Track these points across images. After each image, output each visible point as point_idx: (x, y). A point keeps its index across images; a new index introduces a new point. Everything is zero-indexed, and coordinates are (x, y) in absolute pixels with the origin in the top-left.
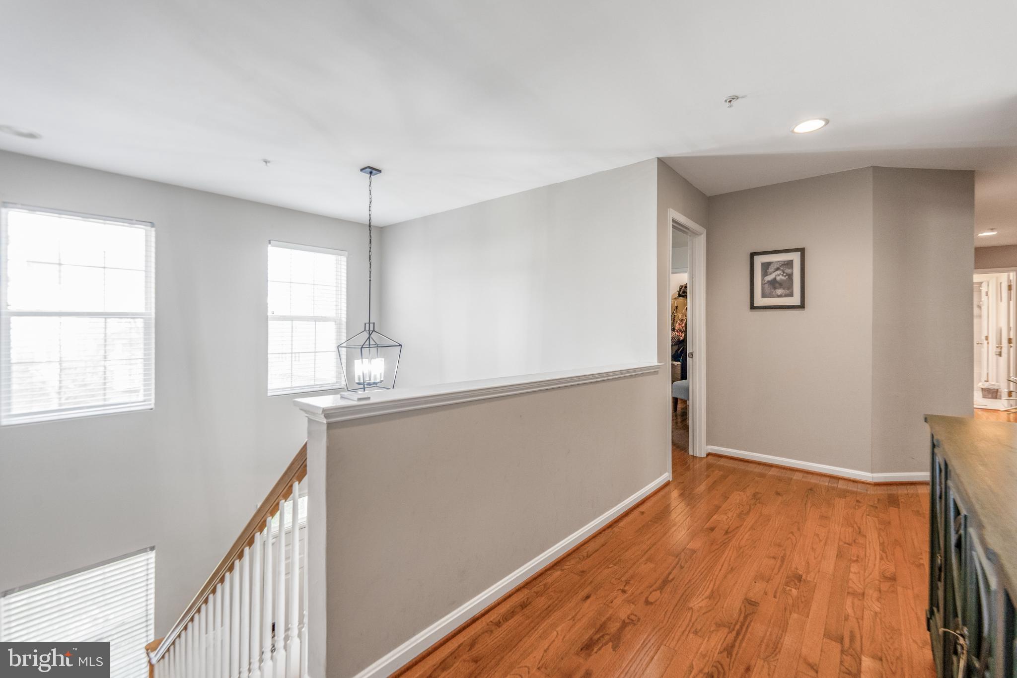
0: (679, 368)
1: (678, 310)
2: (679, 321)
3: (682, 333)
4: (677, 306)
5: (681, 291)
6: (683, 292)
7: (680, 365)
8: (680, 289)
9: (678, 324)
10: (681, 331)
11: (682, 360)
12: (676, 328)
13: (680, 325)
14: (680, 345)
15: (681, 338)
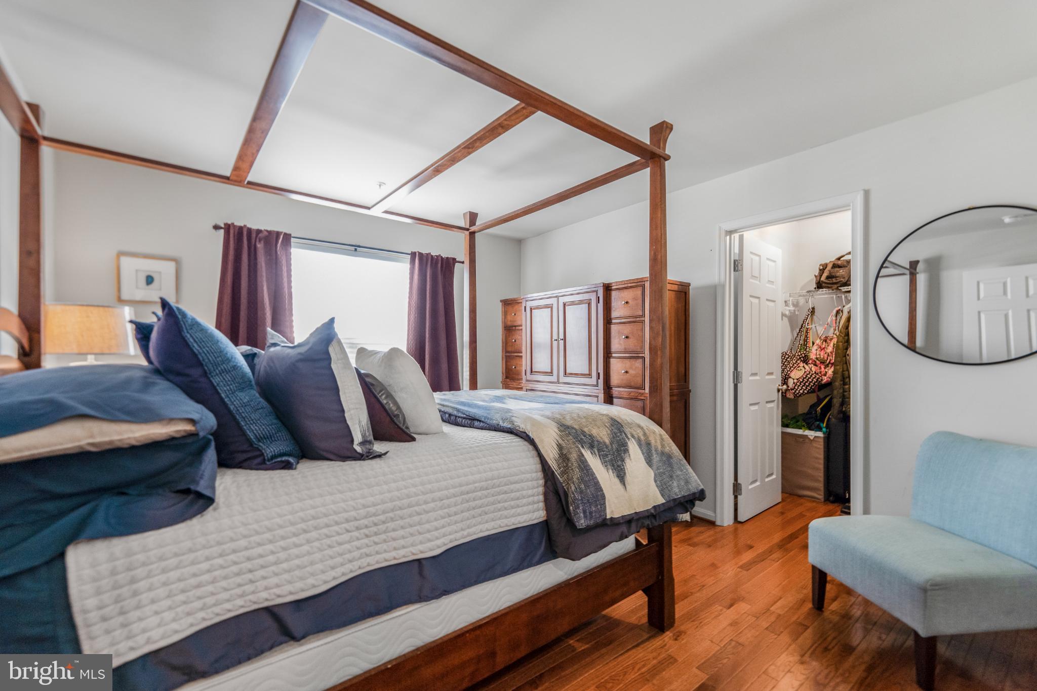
0: (818, 453)
1: (815, 317)
2: (818, 342)
3: (827, 366)
4: (813, 308)
5: (825, 274)
6: (828, 278)
7: (822, 441)
8: (822, 271)
9: (815, 347)
10: (822, 362)
11: (827, 427)
12: (812, 356)
13: (822, 349)
14: (822, 394)
15: (825, 379)
